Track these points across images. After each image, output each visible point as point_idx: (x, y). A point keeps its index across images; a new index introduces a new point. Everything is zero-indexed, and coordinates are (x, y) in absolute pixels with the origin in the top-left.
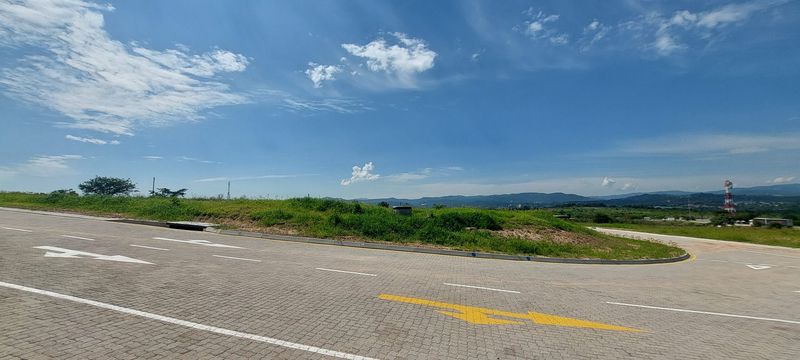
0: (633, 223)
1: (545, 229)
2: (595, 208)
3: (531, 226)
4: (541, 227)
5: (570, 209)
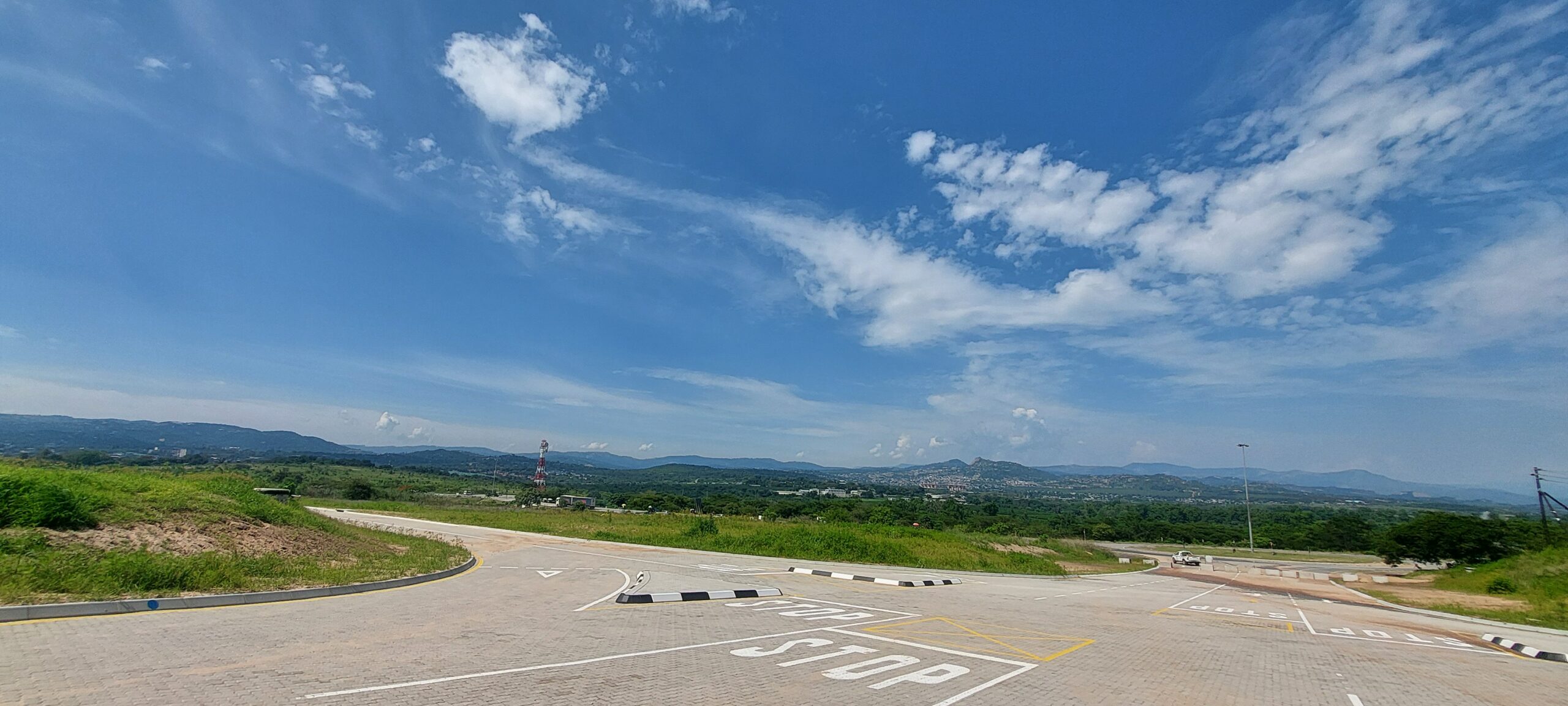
0: (412, 499)
1: (225, 522)
2: (353, 469)
3: (189, 514)
4: (216, 516)
5: (302, 469)
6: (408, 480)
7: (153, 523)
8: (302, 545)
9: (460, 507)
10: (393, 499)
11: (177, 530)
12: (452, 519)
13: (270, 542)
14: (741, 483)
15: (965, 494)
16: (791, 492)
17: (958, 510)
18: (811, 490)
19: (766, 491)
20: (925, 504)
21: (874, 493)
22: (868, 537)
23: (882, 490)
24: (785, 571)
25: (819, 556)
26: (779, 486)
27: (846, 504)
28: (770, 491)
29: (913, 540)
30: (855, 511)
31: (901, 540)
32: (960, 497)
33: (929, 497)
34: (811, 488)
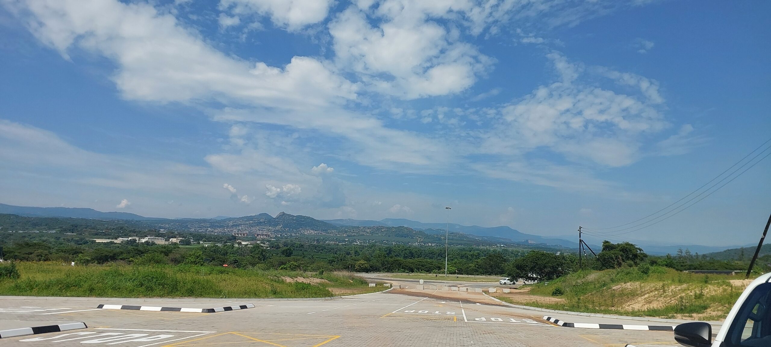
14: (54, 231)
15: (268, 241)
16: (109, 241)
17: (262, 253)
18: (130, 238)
19: (81, 239)
20: (235, 249)
21: (192, 240)
22: (179, 276)
23: (199, 237)
24: (95, 308)
25: (130, 293)
26: (96, 234)
27: (164, 250)
28: (87, 239)
29: (219, 276)
30: (171, 256)
31: (210, 277)
32: (264, 244)
33: (240, 244)
34: (130, 236)
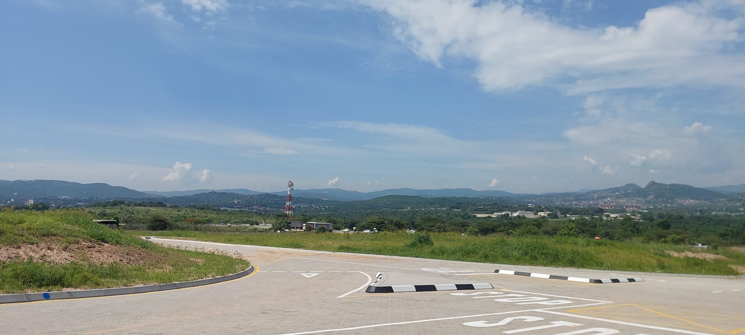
0: (196, 229)
1: (78, 243)
2: (152, 209)
3: (53, 238)
4: (72, 239)
5: (116, 210)
6: (191, 216)
7: (33, 244)
8: (133, 258)
9: (232, 233)
10: (183, 229)
11: (49, 249)
12: (230, 241)
13: (111, 256)
14: (445, 209)
15: (640, 213)
16: (487, 215)
17: (634, 226)
18: (504, 213)
19: (466, 215)
20: (604, 221)
21: (558, 214)
22: (558, 247)
23: (565, 211)
24: (492, 273)
25: (517, 261)
26: (476, 210)
27: (535, 223)
28: (470, 214)
29: (598, 248)
30: (543, 229)
31: (587, 249)
32: (635, 216)
33: (608, 216)
34: (504, 211)
